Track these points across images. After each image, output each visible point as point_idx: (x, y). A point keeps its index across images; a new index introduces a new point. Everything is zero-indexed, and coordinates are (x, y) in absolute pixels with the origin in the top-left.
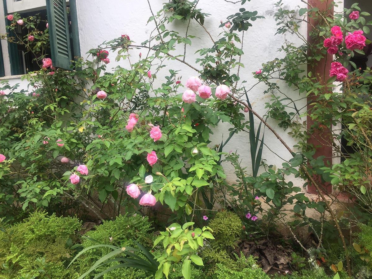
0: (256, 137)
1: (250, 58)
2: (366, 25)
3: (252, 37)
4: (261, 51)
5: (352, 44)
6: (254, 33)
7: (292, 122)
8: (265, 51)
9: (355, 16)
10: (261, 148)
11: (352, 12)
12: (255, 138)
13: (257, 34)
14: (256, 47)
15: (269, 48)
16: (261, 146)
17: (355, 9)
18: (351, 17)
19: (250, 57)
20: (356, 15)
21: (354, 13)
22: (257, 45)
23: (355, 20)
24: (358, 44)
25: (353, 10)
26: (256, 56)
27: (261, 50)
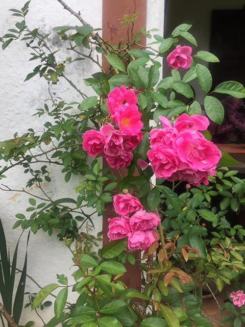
0: (11, 264)
1: (6, 115)
2: (211, 93)
3: (9, 76)
4: (26, 104)
5: (172, 168)
6: (12, 69)
7: (80, 231)
8: (32, 106)
9: (182, 61)
10: (22, 284)
11: (173, 48)
12: (11, 268)
13: (17, 72)
14: (17, 96)
15: (39, 100)
16: (23, 279)
17: (182, 40)
18: (172, 62)
19: (6, 113)
20: (184, 57)
21: (179, 51)
22: (19, 93)
23: (183, 72)
24: (191, 170)
25: (176, 41)
26: (17, 112)
27: (26, 102)
